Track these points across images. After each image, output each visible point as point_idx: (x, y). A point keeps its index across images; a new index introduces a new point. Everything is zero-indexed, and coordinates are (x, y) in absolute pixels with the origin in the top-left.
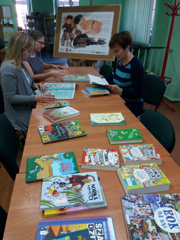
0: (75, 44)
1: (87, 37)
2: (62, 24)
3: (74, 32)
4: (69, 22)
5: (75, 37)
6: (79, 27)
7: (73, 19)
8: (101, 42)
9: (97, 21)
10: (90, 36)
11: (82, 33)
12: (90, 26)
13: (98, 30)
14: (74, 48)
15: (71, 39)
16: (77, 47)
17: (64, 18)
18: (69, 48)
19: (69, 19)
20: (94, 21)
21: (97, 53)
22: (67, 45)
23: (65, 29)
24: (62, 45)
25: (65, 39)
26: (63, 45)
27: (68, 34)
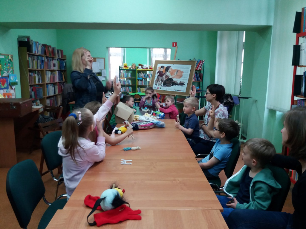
0: (164, 85)
1: (173, 80)
2: (157, 71)
3: (164, 76)
4: (162, 70)
5: (165, 80)
6: (168, 73)
7: (165, 68)
8: (182, 84)
9: (180, 70)
10: (174, 79)
11: (170, 78)
12: (175, 73)
13: (180, 76)
14: (163, 87)
15: (162, 81)
16: (166, 86)
17: (159, 68)
18: (160, 87)
19: (162, 68)
20: (178, 70)
21: (178, 90)
22: (159, 85)
23: (159, 74)
24: (155, 84)
25: (158, 81)
26: (156, 84)
27: (160, 77)
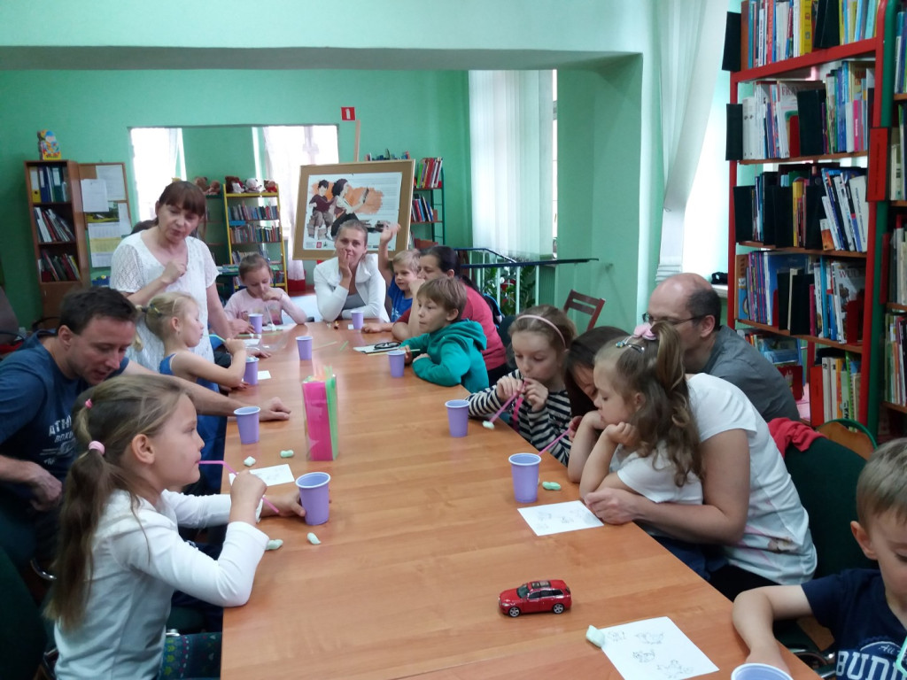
0: (334, 234)
1: (357, 219)
2: (310, 197)
3: (331, 210)
5: (334, 219)
6: (341, 201)
7: (331, 187)
9: (373, 190)
11: (348, 213)
12: (362, 198)
13: (376, 206)
14: (333, 241)
15: (328, 225)
17: (313, 186)
18: (323, 241)
19: (322, 187)
20: (368, 190)
22: (319, 235)
23: (315, 205)
24: (310, 235)
25: (315, 225)
26: (312, 235)
27: (320, 214)
